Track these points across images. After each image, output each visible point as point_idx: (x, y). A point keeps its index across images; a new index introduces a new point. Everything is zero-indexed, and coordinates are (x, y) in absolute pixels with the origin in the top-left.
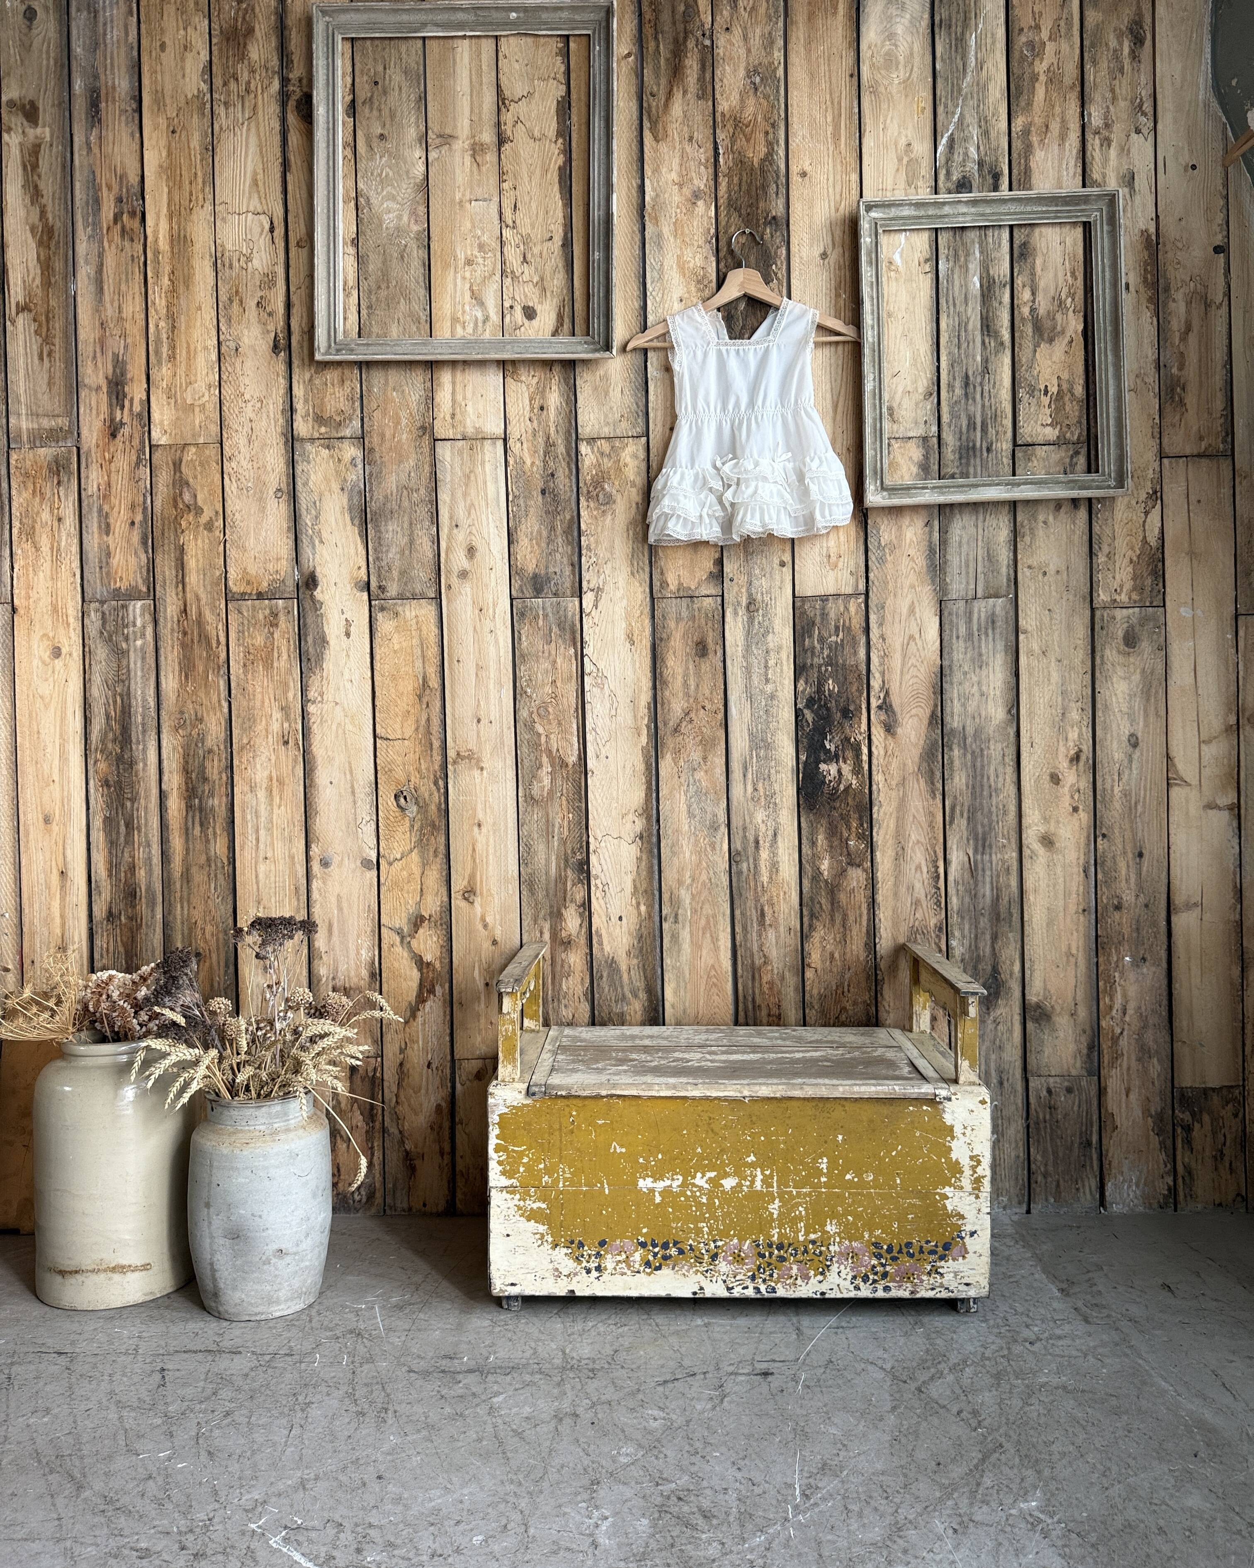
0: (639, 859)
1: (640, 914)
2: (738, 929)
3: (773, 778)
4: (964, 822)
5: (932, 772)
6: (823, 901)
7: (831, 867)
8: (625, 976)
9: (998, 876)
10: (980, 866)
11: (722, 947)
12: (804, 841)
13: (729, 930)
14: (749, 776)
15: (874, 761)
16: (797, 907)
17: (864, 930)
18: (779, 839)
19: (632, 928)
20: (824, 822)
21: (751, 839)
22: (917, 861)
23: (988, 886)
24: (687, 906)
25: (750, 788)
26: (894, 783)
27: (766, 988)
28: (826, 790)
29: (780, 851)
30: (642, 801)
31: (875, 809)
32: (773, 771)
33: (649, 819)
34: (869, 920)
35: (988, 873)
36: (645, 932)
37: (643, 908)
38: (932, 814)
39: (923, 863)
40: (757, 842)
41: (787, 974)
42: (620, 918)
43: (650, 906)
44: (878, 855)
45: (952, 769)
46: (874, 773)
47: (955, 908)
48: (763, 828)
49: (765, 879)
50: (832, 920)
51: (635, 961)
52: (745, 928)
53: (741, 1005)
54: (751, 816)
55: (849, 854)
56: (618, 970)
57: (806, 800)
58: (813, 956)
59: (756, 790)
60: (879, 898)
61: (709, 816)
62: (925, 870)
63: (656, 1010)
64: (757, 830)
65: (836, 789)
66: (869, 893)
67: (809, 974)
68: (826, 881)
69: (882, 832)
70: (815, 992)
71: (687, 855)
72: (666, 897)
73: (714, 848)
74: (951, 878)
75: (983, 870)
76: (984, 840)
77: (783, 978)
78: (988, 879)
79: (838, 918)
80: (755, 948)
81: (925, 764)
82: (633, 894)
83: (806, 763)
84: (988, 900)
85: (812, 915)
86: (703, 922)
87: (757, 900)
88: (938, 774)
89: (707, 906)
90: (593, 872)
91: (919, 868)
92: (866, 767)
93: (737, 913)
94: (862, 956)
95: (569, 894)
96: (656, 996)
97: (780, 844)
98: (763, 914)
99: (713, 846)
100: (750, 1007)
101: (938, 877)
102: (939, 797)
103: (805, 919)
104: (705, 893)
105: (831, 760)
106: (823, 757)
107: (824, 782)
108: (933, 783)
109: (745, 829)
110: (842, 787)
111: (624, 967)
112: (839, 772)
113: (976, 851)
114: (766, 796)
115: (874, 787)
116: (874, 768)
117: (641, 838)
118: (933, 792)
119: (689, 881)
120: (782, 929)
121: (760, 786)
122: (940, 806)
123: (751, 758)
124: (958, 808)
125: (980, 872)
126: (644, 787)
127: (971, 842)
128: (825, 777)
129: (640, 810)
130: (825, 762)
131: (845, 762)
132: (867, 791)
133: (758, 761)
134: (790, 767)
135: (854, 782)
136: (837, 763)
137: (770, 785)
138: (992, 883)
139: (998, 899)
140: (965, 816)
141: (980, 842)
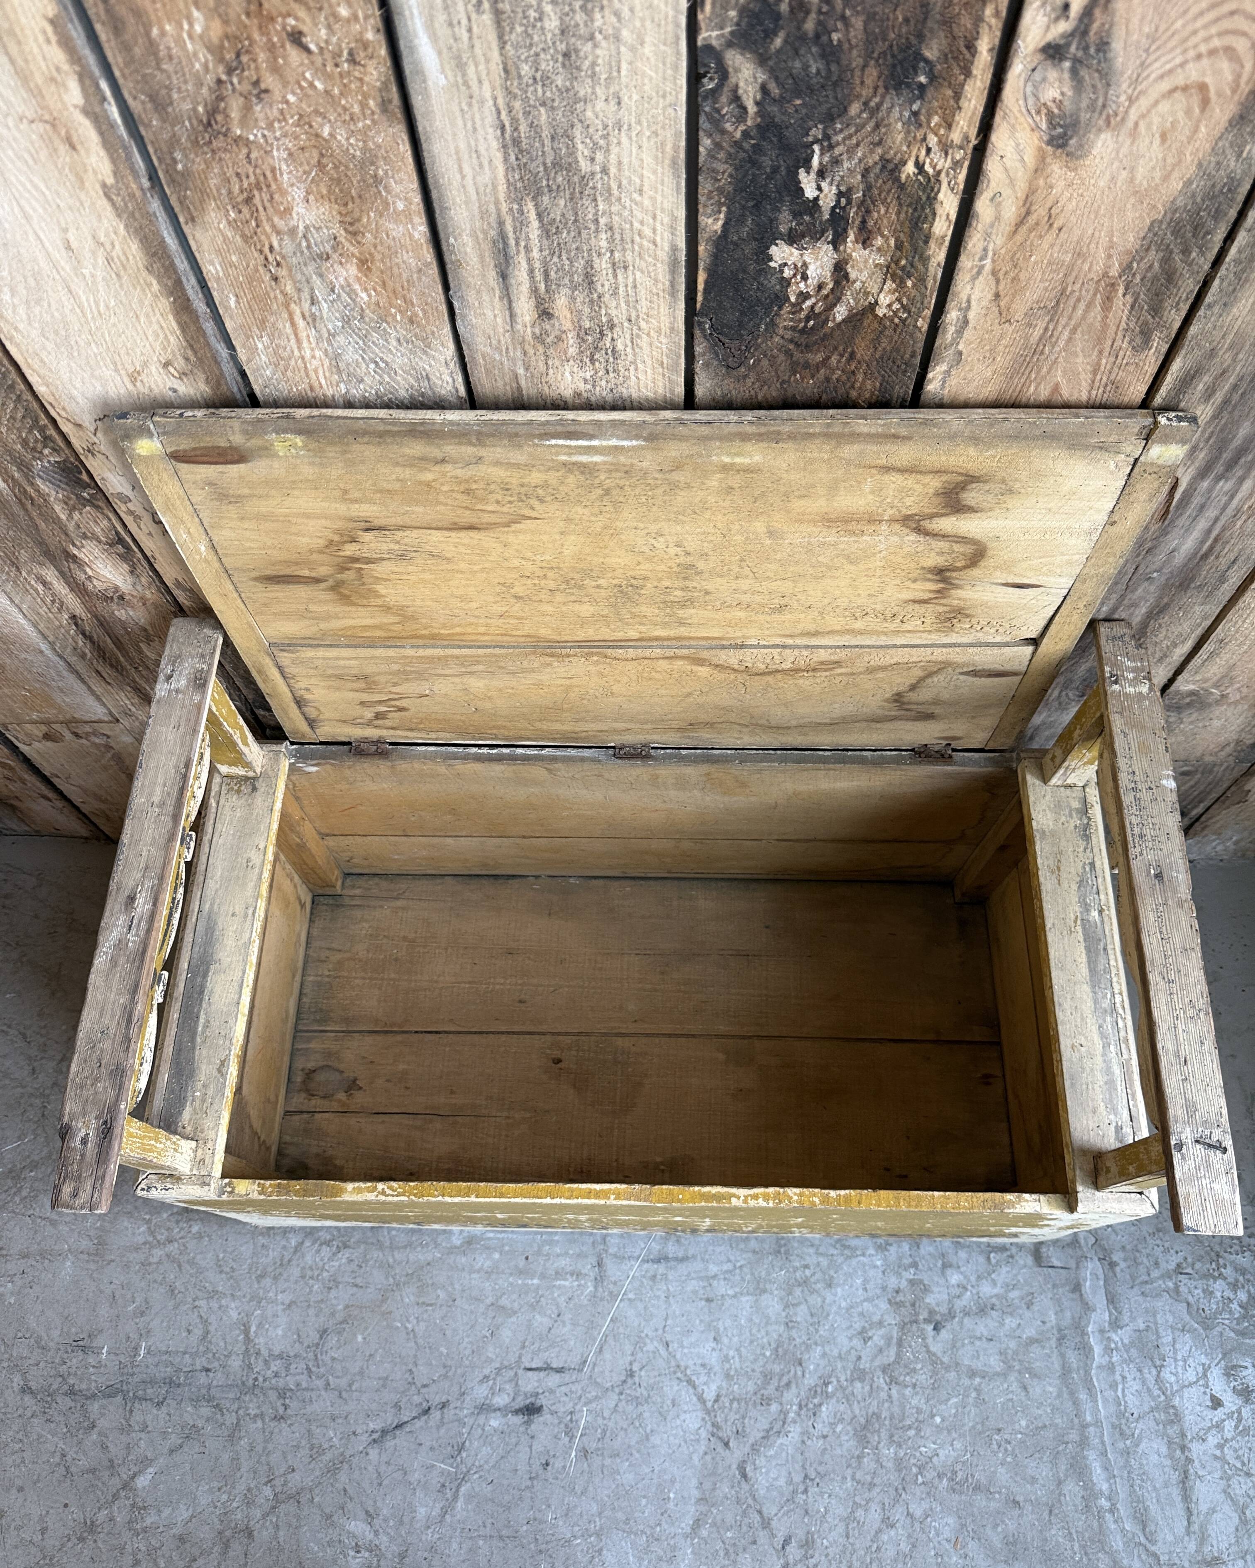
3: (604, 282)
5: (1170, 276)
9: (1235, 517)
10: (1197, 500)
14: (520, 276)
15: (974, 242)
23: (1196, 534)
25: (525, 308)
26: (1019, 309)
28: (785, 319)
30: (174, 338)
31: (936, 373)
32: (602, 265)
33: (216, 382)
35: (1211, 513)
46: (962, 277)
54: (540, 379)
57: (717, 342)
59: (545, 314)
61: (403, 381)
65: (820, 317)
75: (1202, 508)
76: (1240, 453)
78: (1202, 524)
81: (1154, 256)
83: (722, 241)
84: (1179, 559)
88: (1189, 286)
90: (110, 490)
92: (938, 255)
102: (1159, 345)
105: (816, 235)
106: (785, 222)
107: (781, 299)
108: (1156, 310)
110: (840, 312)
112: (840, 270)
113: (1202, 474)
114: (582, 334)
115: (952, 315)
116: (965, 262)
118: (1146, 334)
121: (561, 304)
122: (1151, 369)
123: (521, 224)
124: (1206, 378)
125: (1190, 511)
126: (165, 304)
127: (1202, 455)
128: (787, 283)
129: (180, 363)
130: (792, 239)
131: (865, 241)
132: (923, 324)
133: (546, 233)
134: (663, 253)
135: (885, 299)
136: (835, 244)
137: (595, 303)
138: (1209, 531)
139: (1205, 556)
140: (1219, 397)
141: (1226, 456)
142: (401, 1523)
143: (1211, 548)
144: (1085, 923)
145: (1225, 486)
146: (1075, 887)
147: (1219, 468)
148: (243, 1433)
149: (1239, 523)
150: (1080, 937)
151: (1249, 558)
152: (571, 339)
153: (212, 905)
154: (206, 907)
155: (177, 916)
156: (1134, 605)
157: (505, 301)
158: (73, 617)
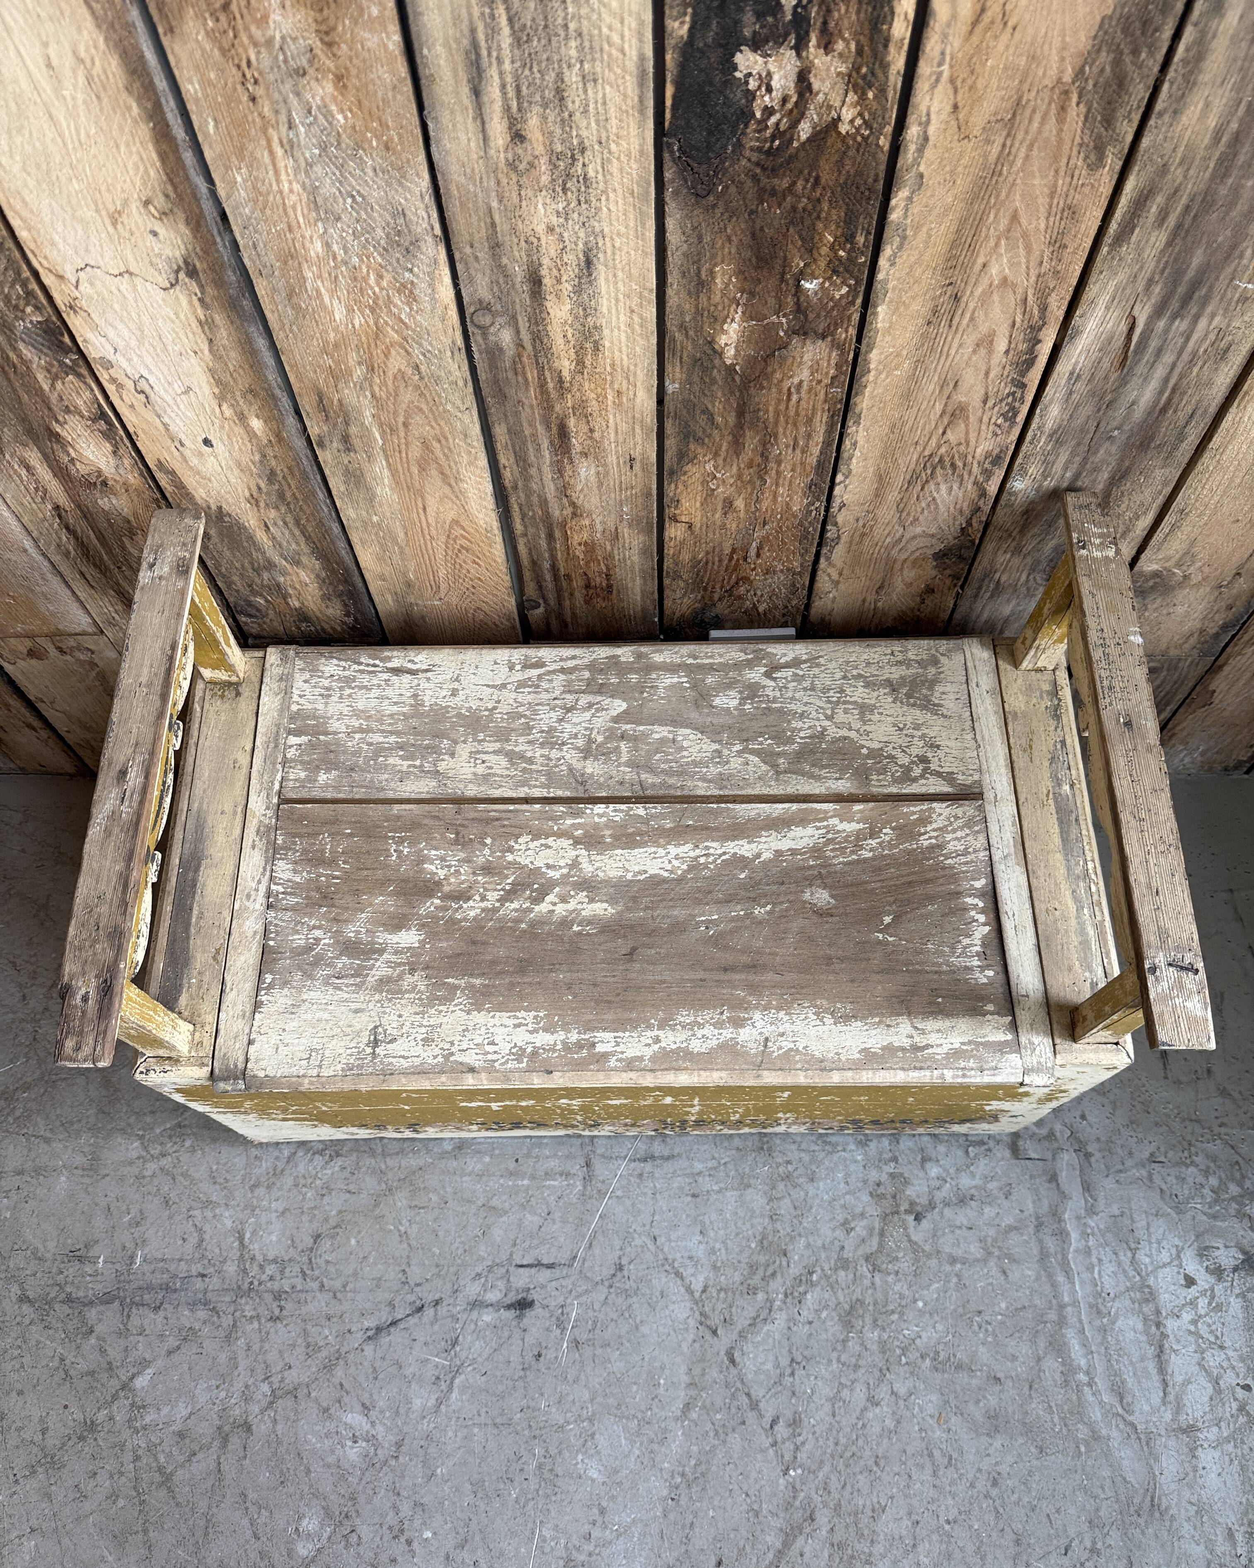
0: (207, 324)
1: (251, 434)
2: (504, 459)
3: (574, 101)
4: (1159, 239)
5: (1120, 82)
6: (717, 407)
7: (746, 338)
8: (261, 536)
9: (1191, 362)
10: (1154, 343)
11: (472, 494)
12: (673, 278)
13: (483, 461)
14: (493, 91)
15: (932, 45)
16: (651, 419)
17: (813, 460)
18: (601, 272)
19: (245, 459)
20: (738, 229)
21: (518, 271)
22: (984, 329)
23: (1154, 384)
24: (368, 420)
25: (498, 129)
26: (978, 121)
27: (579, 552)
28: (751, 140)
29: (604, 305)
30: (154, 171)
31: (898, 200)
32: (572, 77)
33: (196, 223)
34: (827, 444)
35: (1168, 358)
36: (280, 468)
37: (256, 424)
38: (1072, 212)
39: (1002, 334)
40: (535, 281)
41: (625, 531)
42: (207, 442)
43: (273, 418)
44: (882, 314)
45: (1189, 82)
46: (922, 86)
47: (1049, 425)
48: (549, 247)
49: (566, 365)
50: (737, 445)
51: (273, 513)
52: (521, 459)
53: (527, 575)
54: (514, 213)
55: (799, 309)
56: (241, 528)
57: (685, 167)
58: (685, 504)
59: (518, 136)
60: (864, 403)
61: (380, 218)
62: (1001, 345)
63: (346, 580)
64: (532, 246)
65: (785, 135)
66: (839, 392)
67: (673, 532)
68: (731, 369)
69: (906, 257)
70: (686, 557)
71: (339, 314)
72: (307, 404)
73: (412, 298)
74: (1063, 368)
75: (1159, 352)
76: (1195, 285)
77: (616, 536)
78: (1160, 372)
79: (751, 441)
80: (551, 490)
81: (1104, 58)
82: (221, 399)
83: (688, 48)
84: (1139, 413)
85: (687, 435)
86: (416, 451)
87: (547, 405)
88: (1139, 92)
89: (418, 419)
90: (92, 353)
91: (987, 342)
92: (898, 61)
93: (500, 432)
94: (798, 504)
95: (54, 398)
96: (341, 562)
97: (602, 281)
98: (563, 433)
99: (408, 291)
100: (548, 577)
101: (1030, 363)
102: (1113, 162)
103: (671, 443)
104: (408, 396)
105: (779, 40)
106: (749, 25)
107: (746, 115)
108: (1108, 121)
109: (495, 246)
110: (805, 130)
111: (250, 519)
112: (803, 79)
113: (1158, 312)
114: (554, 158)
115: (913, 132)
116: (924, 68)
117: (192, 273)
118: (1100, 150)
119: (359, 372)
120: (612, 459)
121: (532, 124)
122: (1106, 189)
123: (493, 31)
124: (1160, 199)
125: (1148, 356)
126: (145, 131)
127: (1157, 289)
128: (751, 96)
129: (160, 201)
130: (756, 45)
131: (827, 46)
132: (884, 142)
133: (518, 42)
134: (631, 64)
135: (847, 114)
136: (799, 48)
137: (567, 122)
138: (1166, 380)
139: (1164, 410)
140: (1172, 220)
141: (1181, 290)
142: (397, 1413)
143: (1169, 400)
144: (1057, 797)
145: (1180, 325)
146: (1046, 763)
147: (1175, 304)
148: (239, 1334)
149: (1196, 370)
150: (1053, 809)
151: (1206, 411)
152: (543, 165)
153: (201, 804)
154: (195, 806)
155: (168, 800)
156: (1096, 469)
157: (479, 122)
158: (57, 508)
